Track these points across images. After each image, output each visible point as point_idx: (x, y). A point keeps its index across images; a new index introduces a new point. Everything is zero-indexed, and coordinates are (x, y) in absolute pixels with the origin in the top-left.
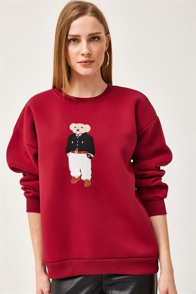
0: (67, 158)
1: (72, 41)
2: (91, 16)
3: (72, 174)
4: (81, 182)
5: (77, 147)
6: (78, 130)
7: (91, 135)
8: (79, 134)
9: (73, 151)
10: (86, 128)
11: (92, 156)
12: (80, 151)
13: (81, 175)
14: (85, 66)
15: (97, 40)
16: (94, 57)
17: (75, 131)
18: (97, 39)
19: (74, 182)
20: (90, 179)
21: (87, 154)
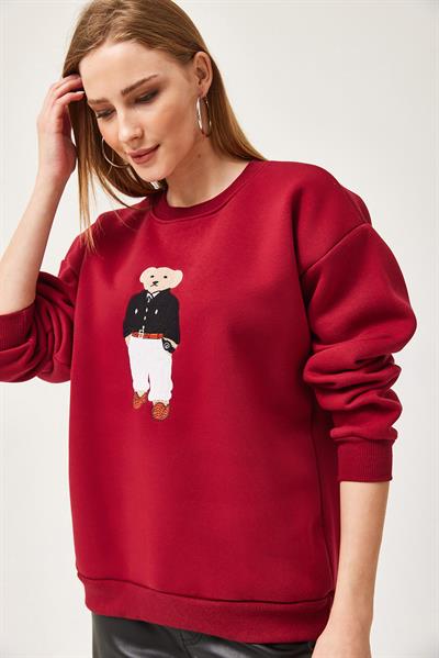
0: (127, 349)
5: (144, 323)
13: (149, 391)
19: (137, 406)
20: (166, 402)
21: (163, 340)
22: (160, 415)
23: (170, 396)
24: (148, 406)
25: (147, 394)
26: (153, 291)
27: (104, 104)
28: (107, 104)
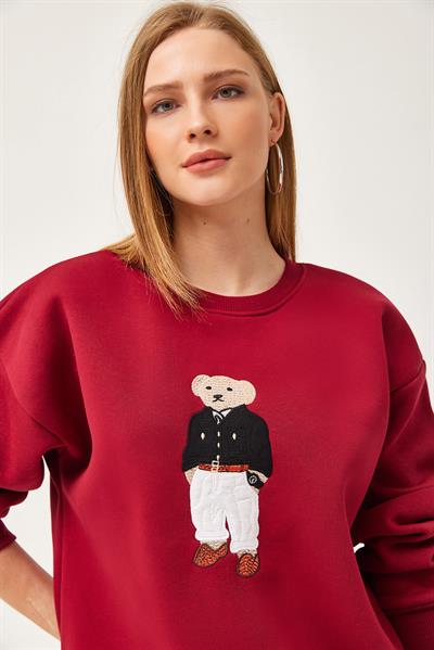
0: (187, 487)
1: (161, 109)
2: (208, 27)
3: (200, 536)
4: (227, 559)
5: (218, 451)
6: (218, 397)
7: (260, 413)
8: (221, 408)
9: (205, 463)
10: (242, 393)
11: (264, 479)
12: (227, 464)
13: (229, 540)
14: (203, 174)
15: (236, 97)
16: (226, 142)
17: (208, 401)
18: (233, 93)
20: (254, 552)
21: (248, 473)
22: (249, 570)
23: (257, 544)
24: (232, 559)
25: (228, 544)
26: (219, 408)
27: (172, 90)
28: (176, 91)
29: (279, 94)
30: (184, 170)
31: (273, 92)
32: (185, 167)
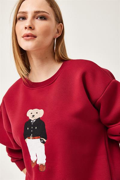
5: (32, 133)
10: (40, 114)
14: (27, 40)
17: (30, 117)
19: (33, 166)
20: (44, 164)
21: (40, 139)
22: (42, 170)
23: (45, 161)
24: (37, 166)
25: (36, 161)
26: (33, 119)
27: (25, 14)
28: (26, 14)
29: (61, 24)
30: (23, 38)
31: (59, 23)
32: (23, 37)
